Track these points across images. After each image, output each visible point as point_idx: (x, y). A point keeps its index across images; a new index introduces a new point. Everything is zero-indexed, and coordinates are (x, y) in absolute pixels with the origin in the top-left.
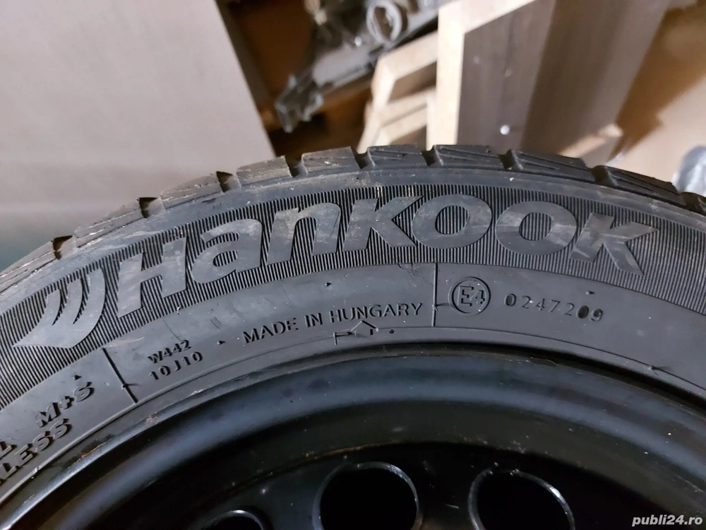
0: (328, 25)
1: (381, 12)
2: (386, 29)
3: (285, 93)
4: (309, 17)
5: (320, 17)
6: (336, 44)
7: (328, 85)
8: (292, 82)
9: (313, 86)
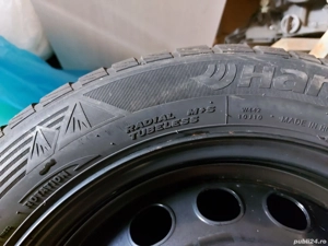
0: (264, 15)
1: (291, 19)
2: (290, 28)
3: (231, 35)
4: (260, 7)
5: (264, 10)
6: (261, 24)
7: (251, 40)
8: (236, 32)
9: (244, 37)
